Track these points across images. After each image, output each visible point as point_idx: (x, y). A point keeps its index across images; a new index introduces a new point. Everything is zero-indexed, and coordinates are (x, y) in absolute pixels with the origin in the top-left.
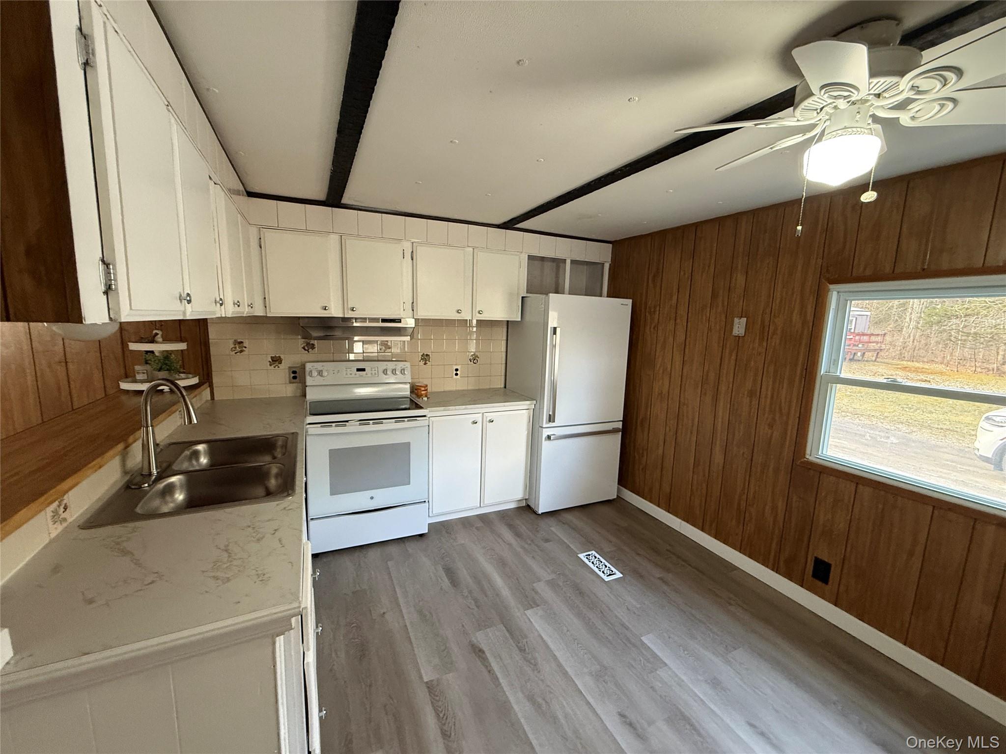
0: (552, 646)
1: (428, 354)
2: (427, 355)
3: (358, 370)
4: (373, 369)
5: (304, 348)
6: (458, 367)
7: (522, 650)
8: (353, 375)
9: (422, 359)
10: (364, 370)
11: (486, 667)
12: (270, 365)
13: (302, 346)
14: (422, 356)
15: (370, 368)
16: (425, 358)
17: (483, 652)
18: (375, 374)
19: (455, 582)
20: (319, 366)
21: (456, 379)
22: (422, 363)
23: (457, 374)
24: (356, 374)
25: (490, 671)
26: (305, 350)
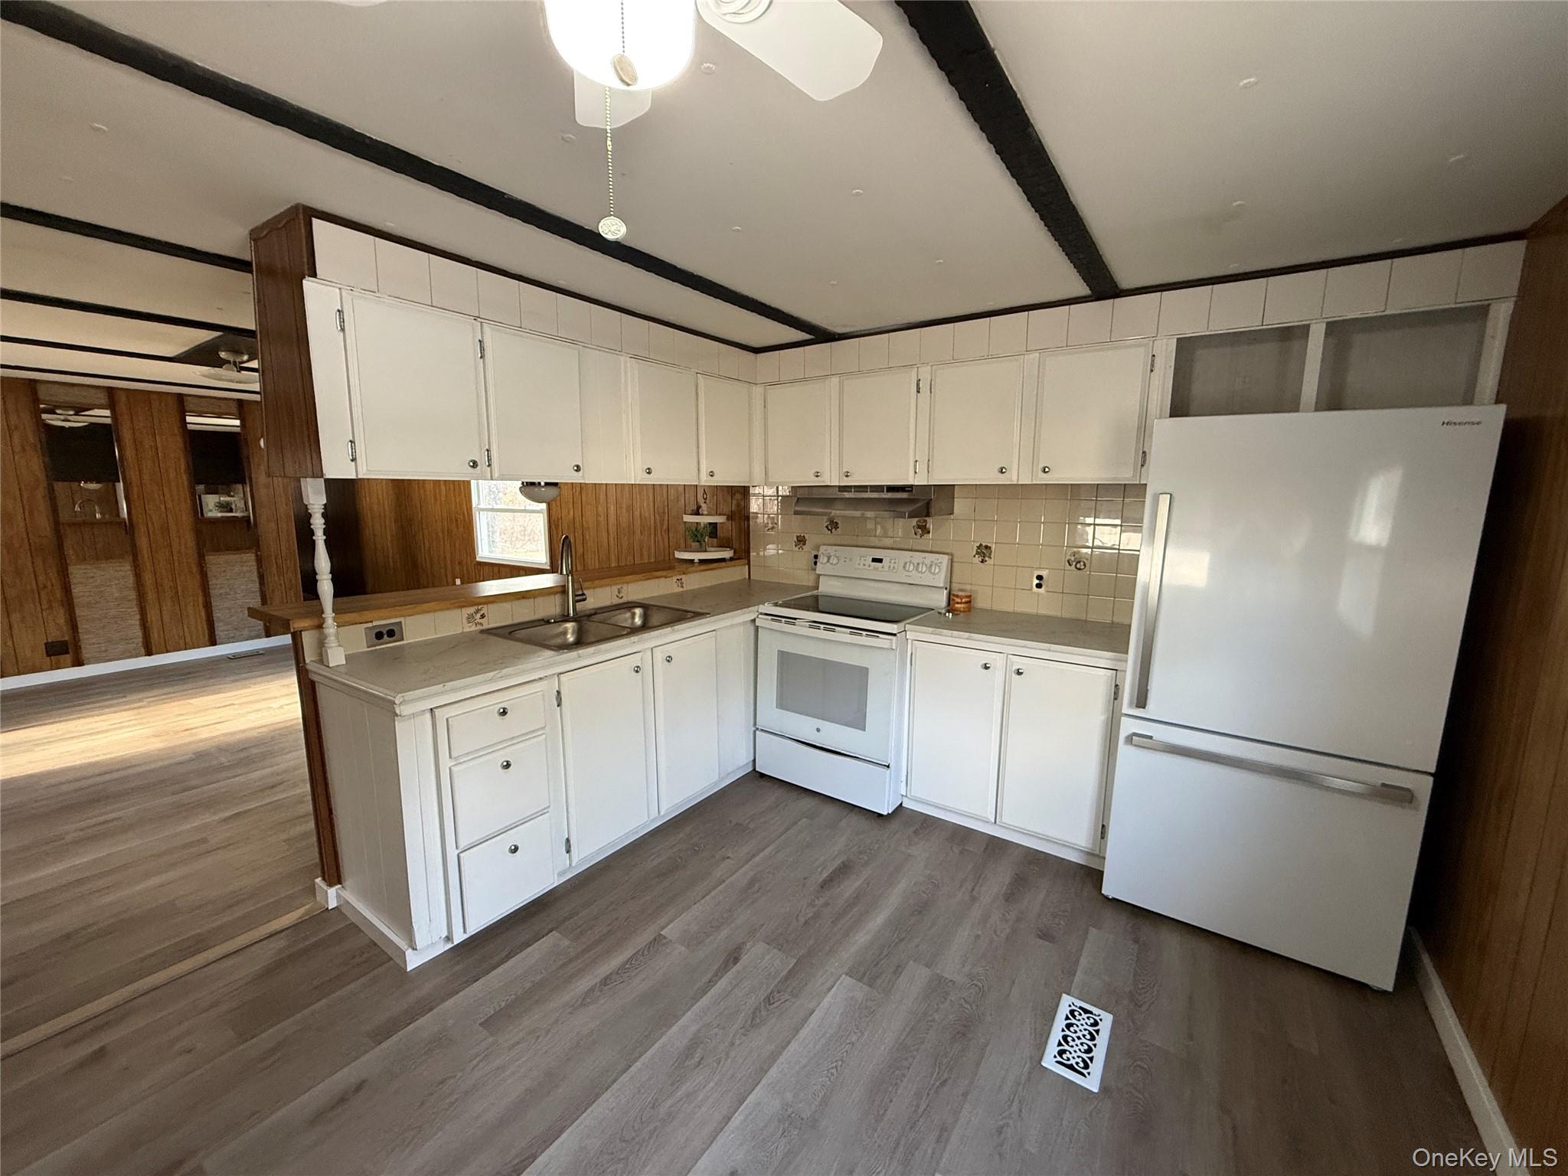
0: (804, 1032)
1: (989, 545)
2: (987, 547)
3: (874, 560)
4: (893, 561)
5: (827, 527)
6: (1044, 573)
7: (769, 1000)
8: (866, 567)
9: (977, 553)
10: (880, 561)
11: (716, 975)
12: (796, 546)
13: (826, 524)
14: (978, 547)
15: (888, 559)
16: (984, 552)
17: (736, 960)
18: (894, 567)
19: (826, 884)
20: (831, 550)
21: (1039, 594)
22: (978, 559)
23: (1039, 586)
24: (869, 566)
25: (711, 983)
26: (829, 530)
